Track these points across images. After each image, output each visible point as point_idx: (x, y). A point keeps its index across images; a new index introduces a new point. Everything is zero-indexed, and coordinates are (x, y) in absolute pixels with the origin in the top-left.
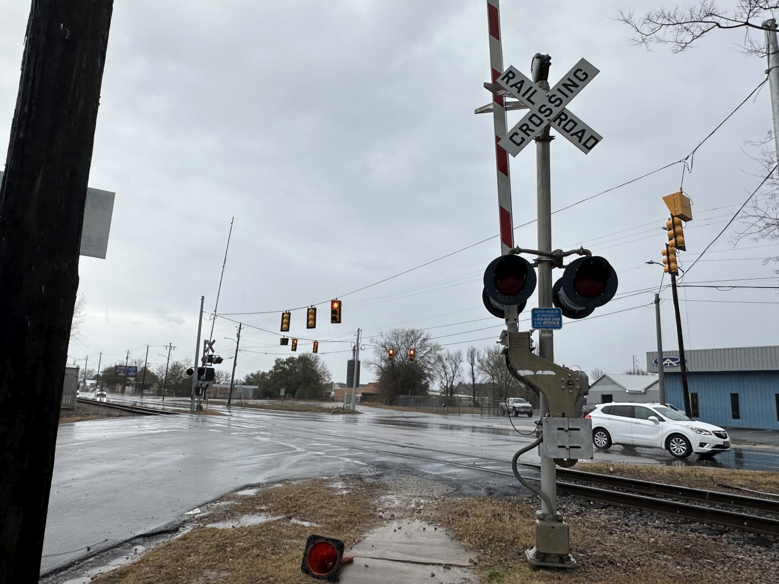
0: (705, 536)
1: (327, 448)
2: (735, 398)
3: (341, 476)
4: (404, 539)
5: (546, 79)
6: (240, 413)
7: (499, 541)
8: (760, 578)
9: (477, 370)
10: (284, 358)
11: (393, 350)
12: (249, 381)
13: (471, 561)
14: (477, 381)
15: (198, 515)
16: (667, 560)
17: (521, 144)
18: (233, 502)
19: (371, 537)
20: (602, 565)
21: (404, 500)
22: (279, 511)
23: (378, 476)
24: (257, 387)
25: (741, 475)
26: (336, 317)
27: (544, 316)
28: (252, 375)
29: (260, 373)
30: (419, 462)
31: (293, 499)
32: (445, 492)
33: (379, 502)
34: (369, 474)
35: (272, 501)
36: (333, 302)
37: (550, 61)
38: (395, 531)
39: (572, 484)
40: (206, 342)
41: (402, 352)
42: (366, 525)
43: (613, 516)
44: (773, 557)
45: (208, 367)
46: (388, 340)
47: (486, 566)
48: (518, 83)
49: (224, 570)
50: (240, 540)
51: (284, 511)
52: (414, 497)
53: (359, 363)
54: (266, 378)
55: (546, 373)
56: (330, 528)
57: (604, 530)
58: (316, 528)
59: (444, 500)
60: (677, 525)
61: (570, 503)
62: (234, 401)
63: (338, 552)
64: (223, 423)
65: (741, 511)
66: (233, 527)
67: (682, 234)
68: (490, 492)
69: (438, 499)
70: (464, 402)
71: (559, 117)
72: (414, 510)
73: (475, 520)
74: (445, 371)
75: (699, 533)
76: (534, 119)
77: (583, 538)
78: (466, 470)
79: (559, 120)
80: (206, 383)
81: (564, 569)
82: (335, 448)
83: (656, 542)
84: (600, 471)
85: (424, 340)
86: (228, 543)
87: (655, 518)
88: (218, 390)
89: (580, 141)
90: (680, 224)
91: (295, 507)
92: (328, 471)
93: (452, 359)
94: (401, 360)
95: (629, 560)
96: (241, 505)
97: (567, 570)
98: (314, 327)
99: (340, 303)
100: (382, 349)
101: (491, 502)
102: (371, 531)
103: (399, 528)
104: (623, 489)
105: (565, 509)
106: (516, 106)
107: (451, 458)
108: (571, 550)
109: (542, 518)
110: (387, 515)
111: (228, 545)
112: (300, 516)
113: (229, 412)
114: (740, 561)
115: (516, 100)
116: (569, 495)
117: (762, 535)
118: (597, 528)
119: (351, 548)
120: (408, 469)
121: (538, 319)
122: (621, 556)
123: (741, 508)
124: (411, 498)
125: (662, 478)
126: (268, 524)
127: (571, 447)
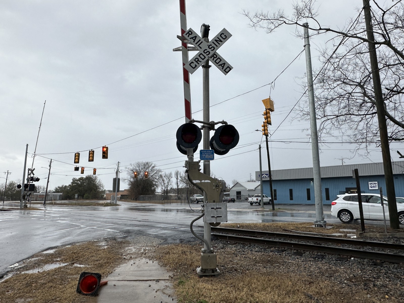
0: (276, 253)
1: (98, 224)
2: (291, 191)
3: (104, 239)
4: (136, 269)
5: (208, 37)
6: (51, 208)
7: (184, 265)
8: (298, 270)
9: (179, 182)
10: (77, 178)
11: (137, 172)
12: (57, 191)
13: (170, 276)
14: (180, 187)
15: (17, 267)
16: (260, 266)
17: (195, 68)
18: (40, 258)
19: (118, 270)
20: (231, 272)
21: (138, 249)
22: (68, 260)
23: (125, 237)
24: (61, 194)
25: (292, 225)
26: (105, 155)
27: (206, 153)
28: (59, 187)
29: (63, 186)
30: (147, 229)
31: (76, 253)
32: (159, 242)
33: (124, 250)
34: (120, 236)
35: (64, 255)
36: (103, 147)
37: (210, 28)
38: (132, 265)
39: (221, 234)
40: (29, 170)
41: (142, 173)
42: (116, 263)
43: (238, 248)
44: (303, 260)
45: (30, 183)
46: (134, 167)
47: (177, 278)
48: (194, 37)
49: (29, 297)
50: (41, 279)
51: (71, 260)
52: (143, 246)
53: (119, 179)
54: (67, 189)
55: (206, 181)
56: (96, 267)
57: (233, 255)
58: (87, 268)
59: (158, 247)
60: (265, 249)
61: (219, 243)
62: (47, 202)
63: (98, 280)
64: (39, 214)
65: (291, 241)
66: (38, 272)
67: (270, 117)
68: (182, 241)
69: (155, 247)
70: (173, 197)
71: (213, 56)
72: (143, 253)
73: (173, 256)
74: (164, 182)
75: (274, 252)
76: (201, 56)
77: (224, 260)
78: (170, 231)
79: (213, 57)
80: (29, 192)
81: (214, 276)
82: (103, 224)
83: (256, 258)
84: (234, 227)
85: (153, 167)
86: (33, 282)
87: (256, 247)
88: (38, 196)
89: (223, 69)
90: (269, 113)
91: (77, 257)
92: (98, 237)
93: (167, 176)
94: (141, 177)
95: (243, 268)
96: (44, 259)
97: (216, 276)
98: (93, 160)
99: (107, 148)
100: (131, 172)
101: (182, 246)
102: (119, 266)
103: (134, 263)
104: (243, 235)
105: (216, 246)
106: (193, 49)
107: (163, 226)
108: (218, 266)
109: (204, 252)
110: (128, 257)
111: (34, 283)
112: (79, 262)
113: (45, 208)
114: (290, 263)
115: (193, 46)
116: (219, 239)
117: (299, 251)
118: (230, 254)
119: (107, 277)
120: (141, 233)
121: (203, 155)
122: (240, 266)
123: (291, 239)
124: (141, 247)
125: (260, 228)
126: (60, 268)
127: (217, 217)
